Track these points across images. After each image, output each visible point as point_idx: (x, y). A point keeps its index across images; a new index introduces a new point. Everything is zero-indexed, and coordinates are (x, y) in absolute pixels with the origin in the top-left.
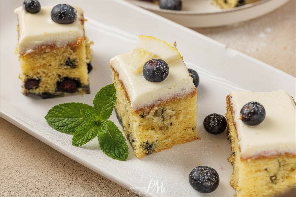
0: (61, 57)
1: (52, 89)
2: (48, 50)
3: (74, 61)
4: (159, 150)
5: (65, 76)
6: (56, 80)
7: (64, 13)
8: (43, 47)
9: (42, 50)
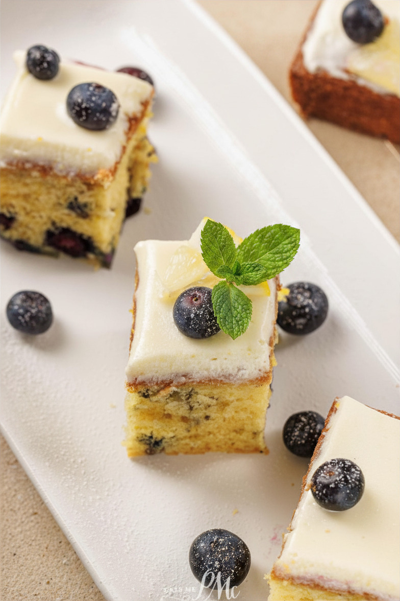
0: (59, 193)
1: (36, 238)
2: (35, 174)
3: (85, 205)
4: (176, 453)
5: (64, 225)
6: (45, 228)
7: (86, 109)
8: (28, 166)
9: (24, 169)
